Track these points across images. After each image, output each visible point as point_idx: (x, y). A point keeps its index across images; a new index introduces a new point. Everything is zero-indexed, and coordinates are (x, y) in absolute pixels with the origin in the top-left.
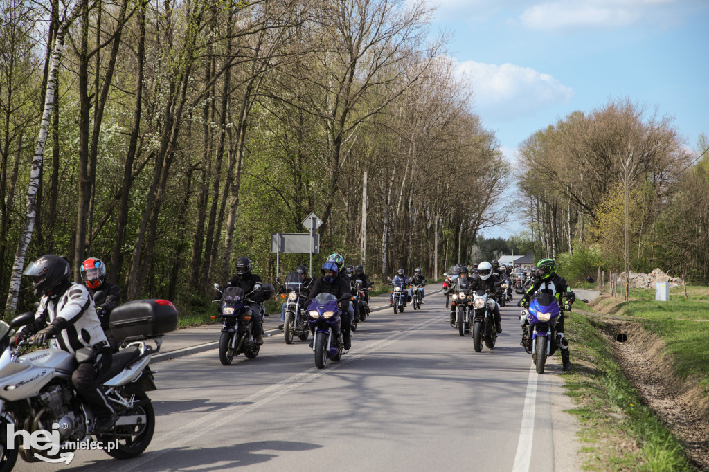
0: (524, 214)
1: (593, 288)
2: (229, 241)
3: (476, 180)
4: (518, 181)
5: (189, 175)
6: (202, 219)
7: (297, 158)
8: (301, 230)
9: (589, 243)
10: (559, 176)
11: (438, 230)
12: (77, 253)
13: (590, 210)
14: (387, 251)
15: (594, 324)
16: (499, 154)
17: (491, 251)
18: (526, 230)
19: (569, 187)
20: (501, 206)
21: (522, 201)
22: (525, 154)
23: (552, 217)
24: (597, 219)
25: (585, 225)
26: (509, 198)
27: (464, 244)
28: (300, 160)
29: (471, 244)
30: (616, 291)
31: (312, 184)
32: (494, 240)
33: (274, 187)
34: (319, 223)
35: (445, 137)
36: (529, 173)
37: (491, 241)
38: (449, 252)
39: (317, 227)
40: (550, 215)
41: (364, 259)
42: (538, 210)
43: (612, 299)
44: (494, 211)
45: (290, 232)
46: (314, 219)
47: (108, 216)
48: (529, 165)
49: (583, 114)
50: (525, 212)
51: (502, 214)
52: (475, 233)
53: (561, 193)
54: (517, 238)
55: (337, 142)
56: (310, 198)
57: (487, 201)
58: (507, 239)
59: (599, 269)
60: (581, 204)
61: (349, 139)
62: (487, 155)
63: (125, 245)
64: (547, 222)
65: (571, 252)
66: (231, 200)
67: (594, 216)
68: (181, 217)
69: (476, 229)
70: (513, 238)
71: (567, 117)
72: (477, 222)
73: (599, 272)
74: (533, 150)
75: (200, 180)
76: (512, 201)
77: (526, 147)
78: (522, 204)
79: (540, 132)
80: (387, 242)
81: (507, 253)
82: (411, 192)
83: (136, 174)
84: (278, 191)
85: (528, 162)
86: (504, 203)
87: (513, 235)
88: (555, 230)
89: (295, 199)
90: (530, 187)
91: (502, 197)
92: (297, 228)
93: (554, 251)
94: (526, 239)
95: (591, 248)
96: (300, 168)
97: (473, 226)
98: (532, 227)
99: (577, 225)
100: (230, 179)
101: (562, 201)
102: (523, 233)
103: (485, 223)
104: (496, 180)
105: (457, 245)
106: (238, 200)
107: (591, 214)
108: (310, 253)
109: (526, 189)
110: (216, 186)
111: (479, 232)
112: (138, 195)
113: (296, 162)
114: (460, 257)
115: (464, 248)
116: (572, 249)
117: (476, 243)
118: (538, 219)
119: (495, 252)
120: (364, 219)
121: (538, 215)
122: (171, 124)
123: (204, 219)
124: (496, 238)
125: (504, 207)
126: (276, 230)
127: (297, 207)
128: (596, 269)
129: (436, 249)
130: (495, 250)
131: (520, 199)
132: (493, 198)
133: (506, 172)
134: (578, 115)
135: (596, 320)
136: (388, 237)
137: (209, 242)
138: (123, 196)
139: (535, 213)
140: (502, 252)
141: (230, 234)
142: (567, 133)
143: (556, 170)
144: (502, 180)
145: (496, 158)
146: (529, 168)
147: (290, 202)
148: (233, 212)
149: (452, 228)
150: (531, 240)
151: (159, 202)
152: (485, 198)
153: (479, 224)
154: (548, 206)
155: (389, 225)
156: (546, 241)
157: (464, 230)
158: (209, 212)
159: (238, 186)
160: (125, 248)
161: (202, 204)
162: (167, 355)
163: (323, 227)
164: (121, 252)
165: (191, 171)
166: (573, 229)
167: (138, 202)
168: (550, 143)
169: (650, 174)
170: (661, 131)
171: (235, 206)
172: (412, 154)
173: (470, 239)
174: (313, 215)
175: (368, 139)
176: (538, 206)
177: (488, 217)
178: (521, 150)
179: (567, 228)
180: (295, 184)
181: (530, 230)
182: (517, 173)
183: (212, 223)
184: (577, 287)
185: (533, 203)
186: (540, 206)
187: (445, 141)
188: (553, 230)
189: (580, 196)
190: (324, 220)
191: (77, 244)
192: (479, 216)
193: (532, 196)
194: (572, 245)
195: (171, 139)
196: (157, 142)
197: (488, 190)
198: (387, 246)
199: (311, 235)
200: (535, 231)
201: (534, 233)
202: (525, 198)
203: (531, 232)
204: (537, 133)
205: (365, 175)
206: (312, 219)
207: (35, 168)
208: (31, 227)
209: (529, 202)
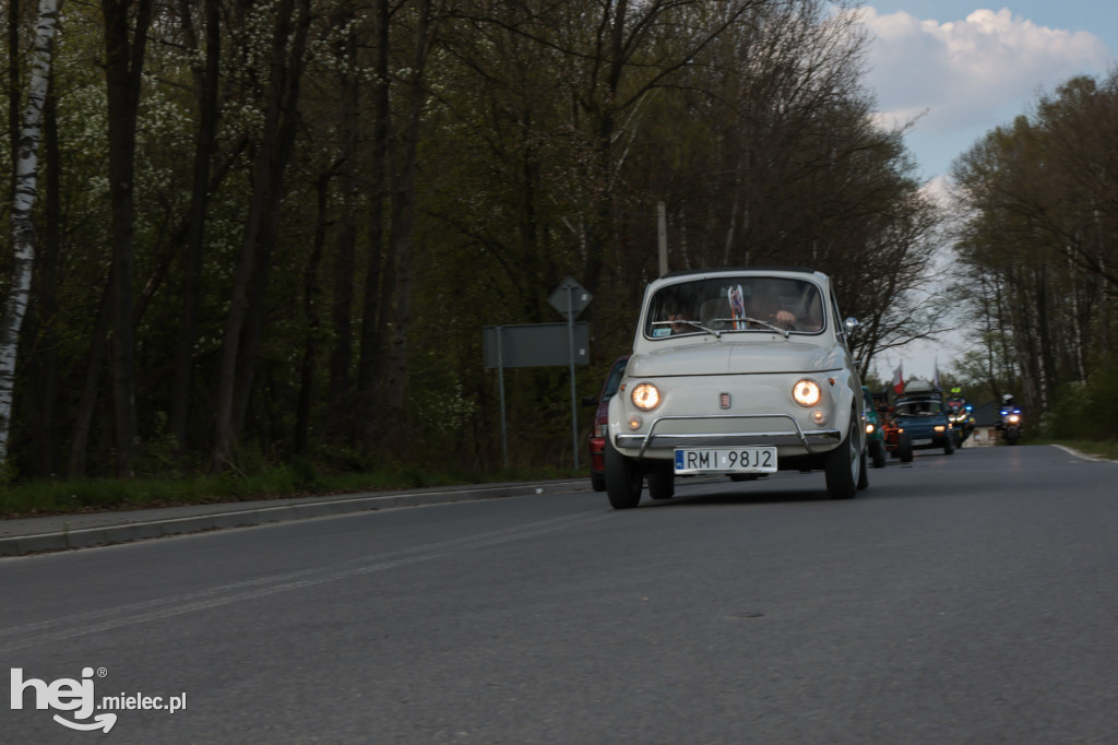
4: (954, 242)
5: (321, 184)
7: (522, 171)
8: (545, 316)
10: (1051, 215)
16: (911, 186)
18: (977, 348)
19: (1073, 238)
20: (925, 296)
21: (965, 286)
23: (1035, 313)
26: (941, 277)
28: (528, 175)
33: (477, 235)
34: (585, 297)
36: (978, 223)
39: (581, 308)
42: (999, 305)
44: (911, 307)
46: (573, 289)
47: (155, 286)
48: (977, 205)
49: (1093, 82)
51: (924, 316)
53: (1055, 253)
60: (1100, 273)
61: (629, 127)
63: (202, 340)
65: (1084, 382)
71: (1059, 90)
74: (985, 173)
75: (342, 201)
77: (969, 168)
78: (966, 294)
79: (998, 132)
85: (976, 199)
90: (981, 250)
91: (927, 275)
93: (1043, 387)
96: (531, 191)
98: (989, 341)
99: (1095, 323)
102: (971, 356)
103: (891, 336)
104: (907, 243)
108: (571, 364)
109: (972, 259)
112: (222, 232)
116: (1087, 375)
118: (1000, 324)
131: (962, 282)
133: (928, 226)
139: (994, 310)
143: (1044, 202)
146: (977, 213)
150: (987, 369)
153: (875, 341)
165: (324, 179)
167: (221, 245)
172: (744, 176)
174: (575, 284)
176: (998, 295)
178: (957, 176)
181: (985, 347)
185: (989, 290)
186: (1004, 296)
190: (594, 292)
192: (876, 324)
195: (284, 104)
199: (571, 323)
200: (997, 350)
201: (994, 354)
202: (971, 280)
203: (987, 353)
204: (990, 138)
205: (661, 209)
206: (569, 291)
207: (25, 154)
208: (26, 281)
209: (978, 288)
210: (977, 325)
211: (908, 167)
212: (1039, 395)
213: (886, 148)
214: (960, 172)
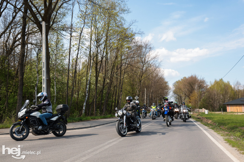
2: (120, 101)
4: (173, 91)
7: (132, 85)
16: (168, 86)
19: (184, 92)
22: (174, 86)
30: (196, 112)
33: (128, 91)
35: (159, 82)
36: (175, 90)
39: (138, 99)
40: (179, 98)
43: (196, 114)
46: (137, 97)
47: (98, 96)
48: (175, 88)
53: (182, 93)
55: (140, 82)
61: (142, 81)
66: (121, 93)
71: (183, 78)
74: (175, 85)
78: (173, 96)
82: (153, 93)
86: (170, 96)
90: (175, 92)
98: (175, 101)
99: (186, 100)
101: (182, 95)
107: (189, 97)
110: (119, 90)
112: (105, 92)
113: (132, 86)
132: (168, 95)
134: (185, 77)
138: (102, 91)
139: (176, 98)
142: (183, 81)
143: (181, 88)
144: (169, 91)
148: (121, 96)
160: (102, 102)
165: (114, 87)
167: (104, 93)
168: (180, 83)
169: (201, 89)
170: (202, 80)
174: (137, 96)
179: (183, 100)
182: (172, 90)
186: (177, 96)
189: (186, 94)
197: (166, 93)
204: (176, 82)
205: (145, 89)
207: (88, 85)
208: (87, 97)
209: (175, 96)
210: (174, 99)
213: (166, 83)
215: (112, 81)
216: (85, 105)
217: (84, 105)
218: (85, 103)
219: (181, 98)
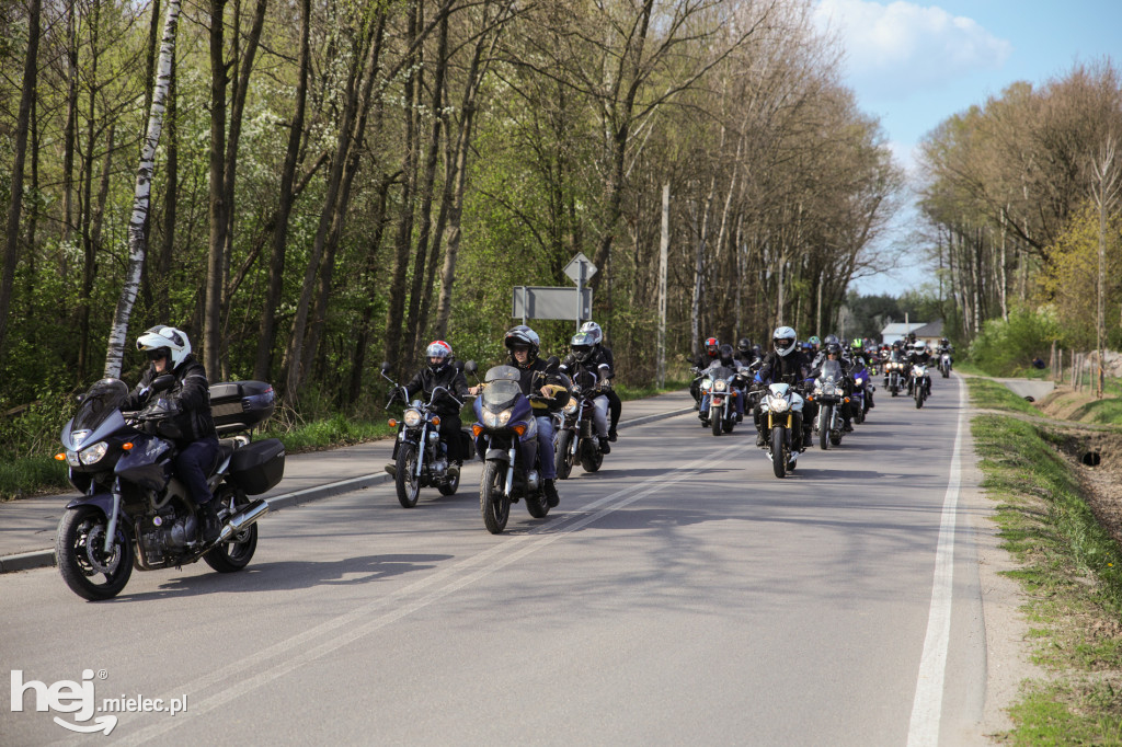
0: (927, 255)
1: (1043, 377)
2: (446, 299)
3: (847, 197)
4: (918, 198)
5: (383, 191)
6: (403, 263)
7: (554, 164)
8: (561, 281)
9: (1038, 303)
10: (988, 190)
11: (784, 281)
12: (207, 319)
13: (1040, 247)
14: (699, 316)
15: (1044, 437)
16: (886, 154)
17: (871, 316)
18: (930, 280)
19: (1005, 209)
20: (889, 242)
21: (924, 232)
22: (931, 153)
23: (975, 259)
24: (1051, 264)
25: (1031, 273)
27: (827, 304)
28: (560, 167)
29: (838, 305)
30: (1081, 382)
31: (579, 206)
32: (875, 298)
33: (517, 212)
34: (592, 270)
35: (797, 127)
36: (937, 186)
37: (871, 300)
38: (801, 319)
39: (588, 277)
40: (971, 257)
41: (663, 329)
42: (951, 248)
43: (1075, 395)
44: (878, 250)
45: (544, 284)
46: (583, 263)
47: (254, 258)
48: (936, 172)
49: (1030, 87)
50: (928, 251)
51: (890, 255)
52: (845, 286)
53: (991, 219)
54: (915, 294)
55: (621, 136)
56: (575, 229)
57: (864, 234)
58: (897, 297)
59: (1053, 346)
60: (1024, 237)
61: (642, 131)
62: (867, 156)
63: (283, 306)
64: (965, 269)
65: (1005, 318)
66: (448, 233)
67: (1046, 258)
68: (370, 261)
69: (847, 281)
70: (907, 294)
71: (1003, 90)
72: (848, 268)
73: (1053, 350)
74: (943, 146)
75: (400, 200)
76: (908, 232)
77: (932, 142)
78: (924, 238)
79: (957, 116)
80: (700, 301)
81: (898, 318)
82: (740, 218)
83: (299, 190)
84: (524, 218)
85: (936, 167)
87: (909, 289)
88: (980, 281)
89: (552, 232)
90: (939, 210)
91: (891, 226)
92: (556, 278)
93: (977, 316)
94: (930, 296)
95: (1040, 310)
96: (561, 180)
97: (842, 274)
98: (941, 276)
99: (1018, 273)
100: (448, 198)
101: (992, 232)
102: (926, 286)
103: (863, 269)
104: (880, 198)
105: (814, 306)
106: (459, 232)
107: (1042, 254)
108: (577, 319)
109: (931, 212)
110: (427, 210)
111: (851, 284)
112: (302, 225)
113: (552, 169)
114: (819, 326)
115: (827, 312)
116: (1008, 312)
117: (846, 302)
118: (950, 263)
119: (878, 318)
120: (664, 264)
121: (950, 255)
122: (355, 110)
123: (406, 264)
124: (879, 294)
125: (895, 243)
126: (520, 281)
127: (555, 244)
128: (1048, 346)
129: (781, 313)
130: (878, 313)
131: (922, 230)
132: (876, 229)
133: (898, 186)
134: (1022, 88)
135: (1048, 430)
136: (701, 293)
137: (415, 300)
138: (278, 227)
139: (945, 253)
140: (889, 318)
141: (448, 287)
142: (1002, 118)
143: (984, 180)
144: (891, 198)
145: (882, 161)
146: (937, 178)
147: (544, 235)
148: (453, 253)
149: (807, 278)
150: (938, 297)
151: (335, 236)
152: (862, 228)
153: (851, 271)
154: (969, 241)
155: (703, 272)
156: (963, 299)
157: (826, 280)
158: (414, 252)
159: (459, 210)
160: (281, 311)
161: (403, 240)
162: (358, 483)
163: (597, 278)
164: (275, 316)
165: (385, 186)
166: (1010, 280)
167: (302, 235)
168: (973, 135)
171: (454, 242)
172: (742, 156)
173: (836, 296)
174: (583, 258)
175: (672, 133)
176: (950, 240)
177: (866, 260)
178: (923, 147)
179: (999, 277)
180: (552, 206)
182: (916, 185)
183: (419, 271)
184: (1015, 376)
185: (943, 236)
186: (955, 242)
187: (798, 133)
188: (975, 282)
189: (1023, 224)
190: (599, 265)
191: (209, 303)
192: (852, 258)
193: (942, 224)
194: (1008, 305)
195: (355, 134)
196: (332, 137)
197: (867, 215)
198: (700, 308)
199: (578, 289)
200: (946, 283)
201: (943, 285)
202: (930, 227)
203: (938, 284)
204: (951, 119)
205: (666, 190)
206: (579, 266)
207: (142, 182)
208: (136, 276)
209: (935, 234)
210: (934, 263)
211: (885, 142)
212: (973, 323)
214: (925, 144)
215: (360, 138)
216: (122, 341)
217: (111, 341)
218: (123, 327)
219: (979, 256)
